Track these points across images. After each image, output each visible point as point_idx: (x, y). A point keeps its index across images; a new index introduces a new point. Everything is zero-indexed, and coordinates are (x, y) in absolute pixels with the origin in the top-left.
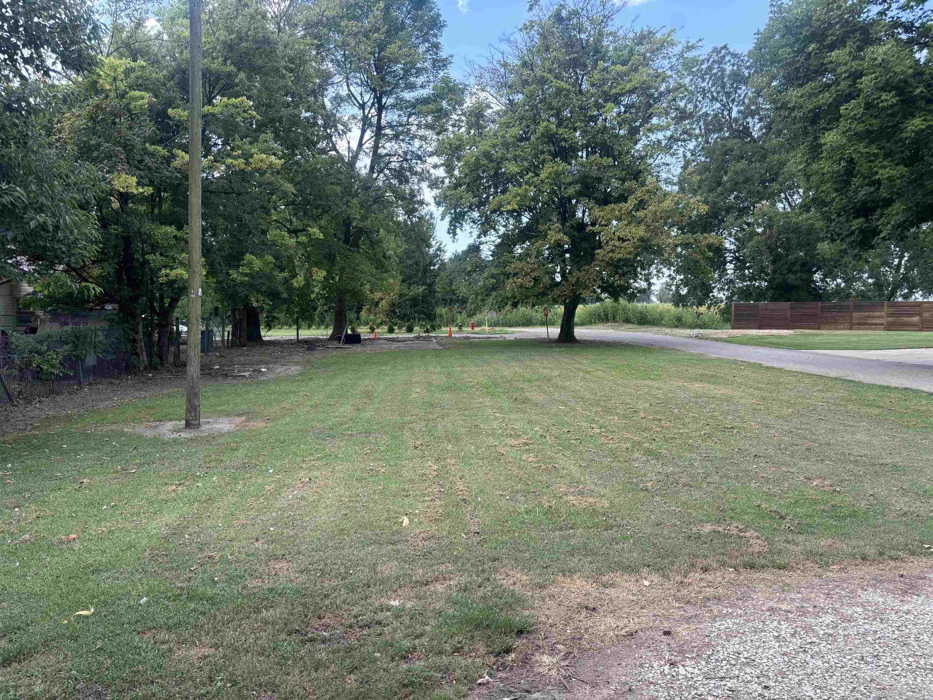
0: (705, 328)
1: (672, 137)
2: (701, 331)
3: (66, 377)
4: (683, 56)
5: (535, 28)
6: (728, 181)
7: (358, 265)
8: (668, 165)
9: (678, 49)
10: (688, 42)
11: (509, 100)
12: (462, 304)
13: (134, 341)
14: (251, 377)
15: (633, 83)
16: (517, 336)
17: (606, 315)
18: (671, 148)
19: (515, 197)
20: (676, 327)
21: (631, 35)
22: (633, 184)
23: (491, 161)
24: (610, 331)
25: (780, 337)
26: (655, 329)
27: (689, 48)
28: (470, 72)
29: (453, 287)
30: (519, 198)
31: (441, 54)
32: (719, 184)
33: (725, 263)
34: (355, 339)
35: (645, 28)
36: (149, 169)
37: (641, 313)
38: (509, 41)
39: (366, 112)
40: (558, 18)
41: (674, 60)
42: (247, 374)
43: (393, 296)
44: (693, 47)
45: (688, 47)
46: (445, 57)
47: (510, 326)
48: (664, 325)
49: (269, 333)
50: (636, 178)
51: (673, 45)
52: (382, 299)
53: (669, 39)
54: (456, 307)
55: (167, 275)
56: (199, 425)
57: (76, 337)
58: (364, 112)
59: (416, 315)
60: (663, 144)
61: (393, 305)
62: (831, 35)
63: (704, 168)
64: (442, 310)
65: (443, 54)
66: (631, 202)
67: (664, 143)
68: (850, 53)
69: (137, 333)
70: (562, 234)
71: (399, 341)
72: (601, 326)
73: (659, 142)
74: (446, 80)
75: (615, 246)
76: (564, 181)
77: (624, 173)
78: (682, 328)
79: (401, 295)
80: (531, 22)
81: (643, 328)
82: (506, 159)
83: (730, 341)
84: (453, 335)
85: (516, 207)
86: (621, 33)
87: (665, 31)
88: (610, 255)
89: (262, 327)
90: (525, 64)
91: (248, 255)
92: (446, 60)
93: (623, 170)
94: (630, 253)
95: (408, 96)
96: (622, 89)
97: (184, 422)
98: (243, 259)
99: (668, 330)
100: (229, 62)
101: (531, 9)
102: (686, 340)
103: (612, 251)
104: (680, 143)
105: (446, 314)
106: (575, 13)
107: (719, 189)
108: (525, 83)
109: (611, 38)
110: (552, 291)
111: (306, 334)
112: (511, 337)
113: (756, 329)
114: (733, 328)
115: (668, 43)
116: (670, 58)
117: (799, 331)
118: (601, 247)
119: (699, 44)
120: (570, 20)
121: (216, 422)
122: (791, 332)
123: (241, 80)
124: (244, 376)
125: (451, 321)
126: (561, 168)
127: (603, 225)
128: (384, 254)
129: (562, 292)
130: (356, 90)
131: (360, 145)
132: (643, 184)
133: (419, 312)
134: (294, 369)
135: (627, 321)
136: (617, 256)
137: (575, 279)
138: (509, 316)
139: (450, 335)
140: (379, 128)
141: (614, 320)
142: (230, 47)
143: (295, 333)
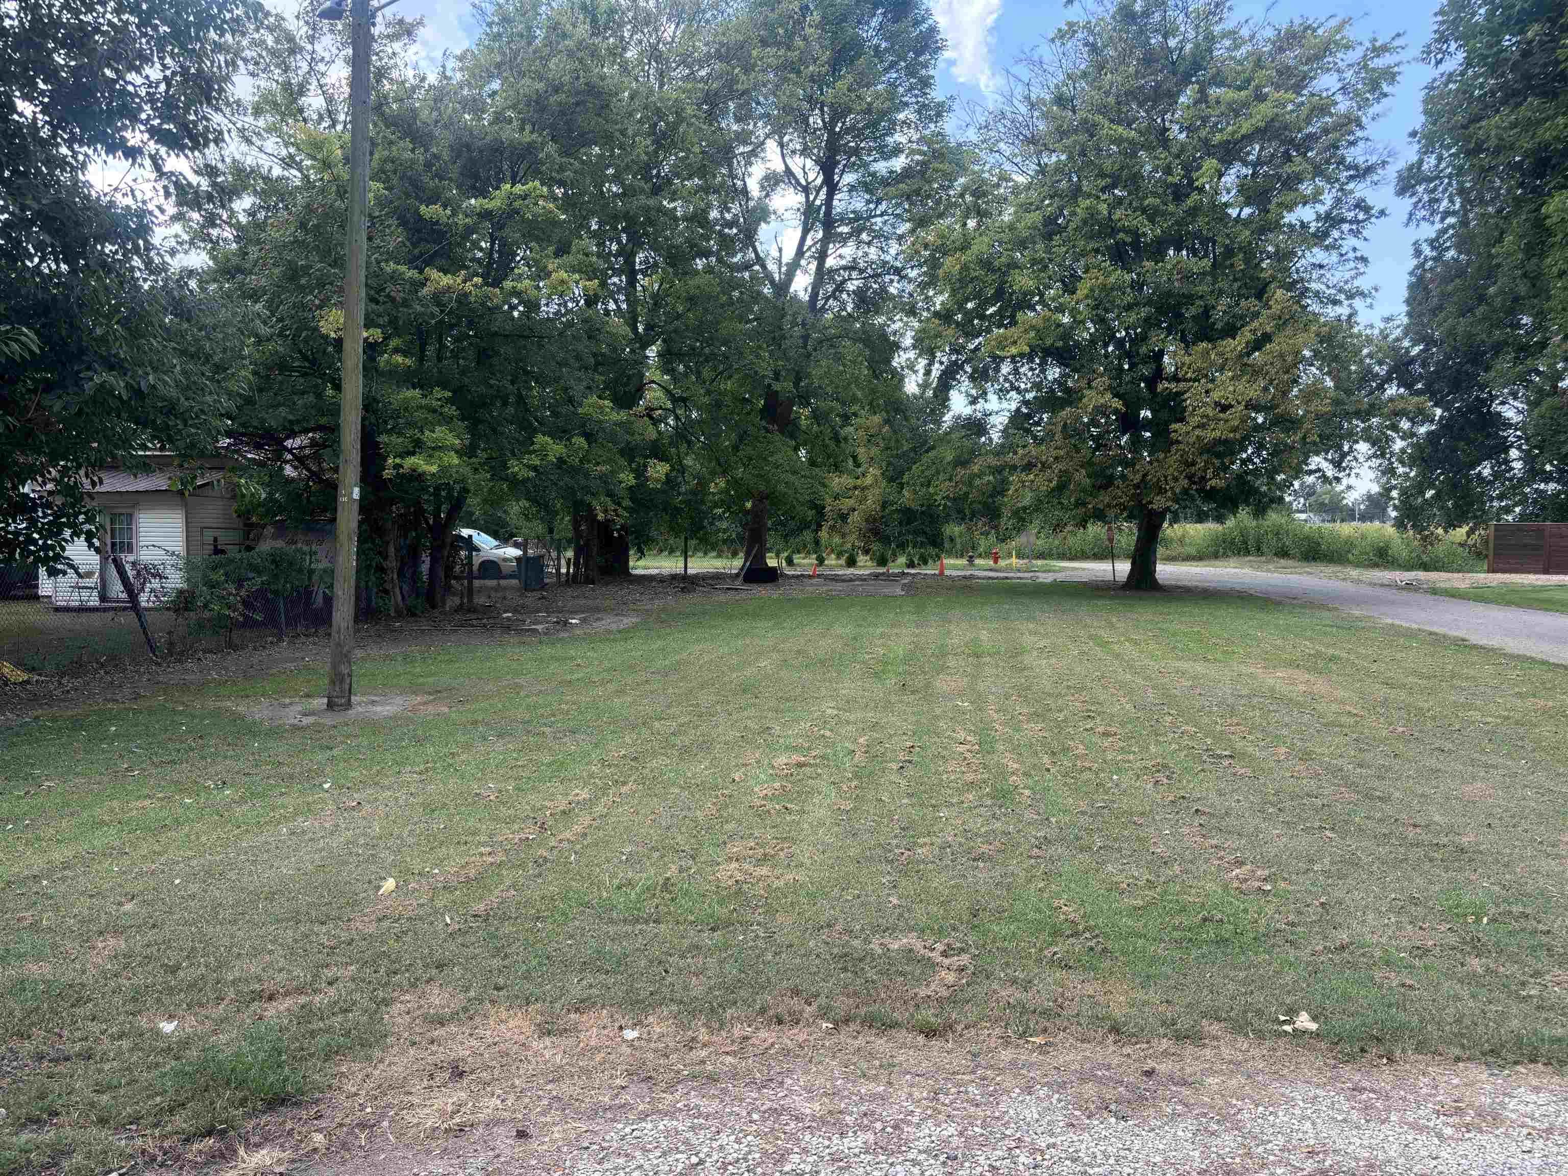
0: (1436, 569)
1: (1328, 215)
2: (1421, 575)
3: (248, 623)
4: (1365, 66)
5: (1080, 35)
6: (1496, 295)
7: (772, 454)
8: (1321, 267)
9: (1355, 55)
10: (1375, 40)
11: (1039, 164)
12: (991, 520)
13: (381, 569)
15: (1254, 121)
16: (1060, 577)
17: (1245, 542)
18: (1326, 235)
19: (1026, 331)
20: (1376, 565)
21: (1269, 33)
22: (1252, 304)
23: (993, 271)
24: (1247, 570)
26: (1331, 569)
27: (1379, 51)
28: (968, 119)
29: (931, 490)
30: (1032, 334)
31: (933, 94)
32: (1482, 298)
33: (1505, 448)
34: (771, 576)
35: (1297, 21)
36: (393, 300)
37: (1307, 538)
38: (1031, 62)
39: (812, 198)
40: (1126, 13)
41: (1349, 74)
42: (539, 627)
43: (872, 502)
44: (1385, 49)
45: (1374, 49)
46: (939, 98)
48: (1349, 562)
49: (641, 563)
50: (1259, 296)
51: (1347, 47)
52: (854, 510)
53: (1338, 37)
54: (980, 524)
55: (397, 467)
56: (349, 705)
57: (274, 561)
58: (807, 197)
59: (910, 537)
60: (1312, 230)
61: (871, 519)
63: (1457, 271)
64: (954, 529)
65: (937, 94)
66: (1245, 336)
67: (1313, 226)
69: (386, 558)
70: (1108, 396)
71: (844, 581)
72: (1233, 561)
73: (1304, 225)
74: (937, 140)
75: (1207, 416)
76: (1118, 302)
77: (1236, 285)
78: (1385, 568)
79: (884, 504)
80: (1070, 25)
81: (1312, 567)
82: (1017, 267)
83: (1479, 596)
84: (947, 572)
85: (1027, 349)
86: (1245, 32)
87: (1335, 22)
88: (1197, 432)
89: (631, 552)
90: (1060, 100)
91: (540, 436)
92: (941, 105)
93: (1235, 280)
94: (1234, 430)
95: (881, 167)
96: (1234, 132)
97: (326, 700)
98: (533, 443)
99: (1354, 573)
100: (528, 128)
102: (1369, 591)
103: (1202, 426)
104: (1345, 227)
105: (961, 534)
107: (1480, 310)
108: (1062, 133)
109: (1227, 43)
110: (1096, 497)
111: (700, 565)
112: (1046, 578)
113: (1536, 572)
114: (1492, 570)
115: (1335, 42)
116: (1339, 71)
118: (1182, 420)
119: (1396, 43)
120: (1148, 16)
121: (385, 703)
123: (548, 156)
126: (1112, 279)
127: (1190, 380)
128: (837, 433)
129: (1115, 498)
130: (797, 164)
131: (800, 253)
132: (1267, 306)
133: (916, 533)
134: (628, 621)
135: (1283, 553)
136: (1211, 435)
137: (1139, 476)
138: (1070, 541)
139: (942, 573)
140: (828, 224)
141: (1259, 551)
142: (538, 103)
143: (681, 564)
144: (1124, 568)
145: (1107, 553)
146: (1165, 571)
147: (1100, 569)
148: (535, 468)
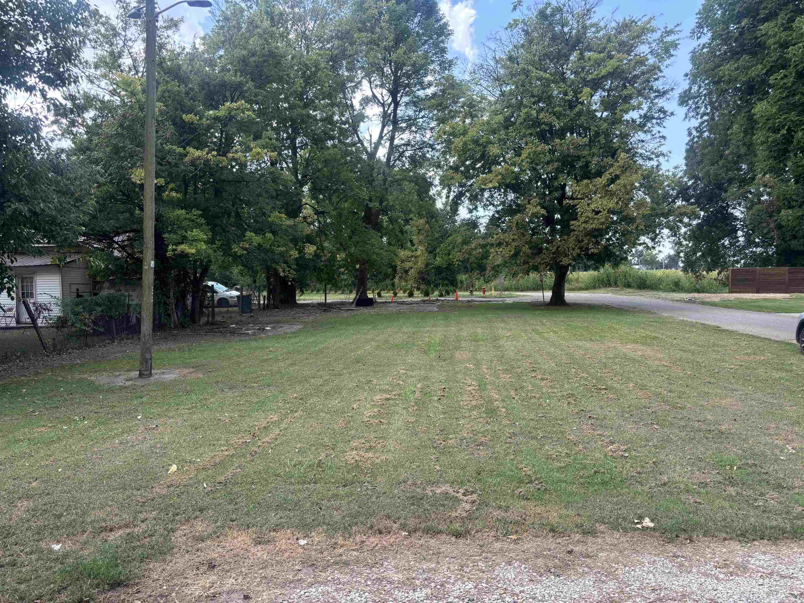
0: (703, 292)
1: (645, 115)
2: (696, 295)
3: (96, 333)
4: (662, 41)
5: (520, 26)
6: (729, 154)
7: (369, 239)
8: (643, 141)
9: (657, 35)
11: (501, 91)
12: (481, 272)
13: (166, 304)
14: (254, 334)
15: (607, 69)
16: (517, 300)
17: (609, 280)
18: (645, 125)
19: (497, 176)
20: (674, 291)
21: (614, 24)
22: (609, 160)
23: (479, 145)
24: (610, 294)
25: (774, 300)
26: (652, 293)
27: (669, 33)
29: (451, 257)
30: (500, 177)
31: (447, 56)
32: (722, 156)
33: (735, 231)
35: (627, 18)
36: (169, 163)
37: (640, 278)
38: (496, 39)
39: (386, 109)
40: (542, 15)
41: (654, 45)
42: (250, 332)
43: (420, 264)
45: (666, 32)
46: (450, 58)
47: (522, 291)
48: (661, 289)
49: (302, 297)
50: (613, 156)
51: (653, 31)
52: (412, 268)
53: (648, 26)
54: (475, 274)
55: (174, 250)
56: (150, 375)
57: (109, 300)
58: (384, 109)
59: (440, 281)
60: (638, 123)
61: (420, 273)
62: (764, 9)
63: (710, 143)
64: (462, 277)
65: (449, 56)
66: (606, 176)
67: (638, 121)
68: (783, 24)
69: (169, 298)
70: (539, 208)
72: (603, 290)
73: (634, 121)
74: (450, 79)
75: (588, 217)
76: (543, 160)
77: (601, 151)
78: (679, 292)
79: (427, 265)
80: (515, 21)
81: (643, 292)
82: (491, 143)
83: (726, 305)
84: (460, 299)
85: (497, 185)
86: (602, 24)
87: (646, 19)
88: (584, 225)
89: (297, 292)
90: (511, 58)
91: (248, 232)
92: (451, 61)
93: (601, 148)
94: (602, 224)
95: (421, 93)
96: (597, 75)
97: (138, 373)
98: (245, 236)
99: (663, 295)
100: (239, 74)
101: (515, 9)
102: (671, 303)
103: (586, 222)
104: (654, 121)
105: (466, 279)
106: (559, 10)
107: (721, 162)
108: (512, 75)
109: (593, 29)
110: (534, 259)
111: (333, 298)
112: (509, 301)
113: (752, 293)
114: (731, 292)
115: (647, 29)
116: (649, 43)
117: (794, 295)
118: (576, 219)
119: (677, 29)
120: (553, 17)
121: (169, 373)
122: (787, 295)
123: (249, 89)
124: (248, 334)
125: (470, 288)
126: (539, 149)
127: (580, 199)
128: (402, 229)
129: (543, 259)
130: (378, 92)
131: (381, 137)
132: (617, 161)
133: (443, 279)
134: (296, 328)
135: (628, 286)
136: (590, 226)
137: (555, 248)
138: (521, 282)
139: (457, 299)
140: (395, 122)
141: (616, 285)
142: (244, 61)
143: (323, 298)
144: (548, 295)
145: (539, 287)
146: (569, 296)
147: (537, 296)
148: (246, 249)
